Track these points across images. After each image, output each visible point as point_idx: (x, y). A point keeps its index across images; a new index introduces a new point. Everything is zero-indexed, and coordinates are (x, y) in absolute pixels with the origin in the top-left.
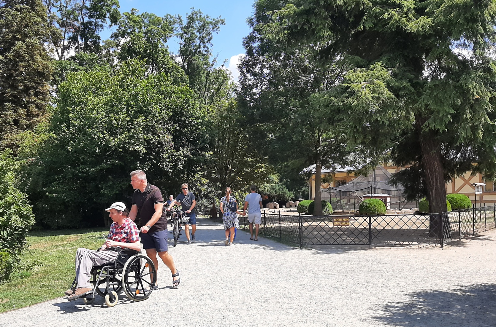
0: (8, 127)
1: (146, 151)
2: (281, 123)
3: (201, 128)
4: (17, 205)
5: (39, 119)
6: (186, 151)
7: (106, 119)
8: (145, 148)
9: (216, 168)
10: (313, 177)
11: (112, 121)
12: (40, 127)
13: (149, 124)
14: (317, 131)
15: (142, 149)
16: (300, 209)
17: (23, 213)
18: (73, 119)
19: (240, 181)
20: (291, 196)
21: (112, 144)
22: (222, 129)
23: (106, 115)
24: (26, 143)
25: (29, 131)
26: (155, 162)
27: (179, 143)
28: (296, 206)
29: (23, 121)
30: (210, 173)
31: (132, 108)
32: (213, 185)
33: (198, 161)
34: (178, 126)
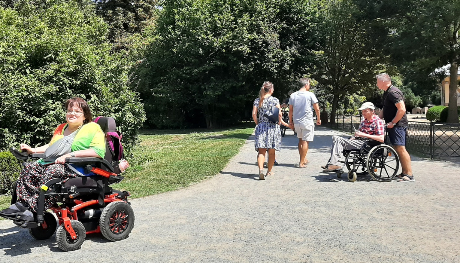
0: (119, 31)
1: (250, 51)
2: (408, 17)
3: (311, 25)
4: (130, 102)
5: (146, 22)
6: (294, 50)
7: (209, 19)
8: (249, 47)
9: (328, 68)
10: (447, 79)
11: (216, 21)
12: (147, 30)
13: (254, 23)
14: (452, 26)
15: (246, 49)
16: (430, 116)
17: (135, 111)
18: (178, 21)
19: (356, 83)
20: (419, 101)
21: (215, 44)
22: (335, 26)
23: (210, 16)
24: (135, 46)
25: (138, 34)
26: (260, 62)
27: (286, 42)
28: (424, 113)
29: (132, 24)
30: (321, 74)
31: (237, 7)
32: (324, 87)
33: (307, 61)
34: (285, 24)
